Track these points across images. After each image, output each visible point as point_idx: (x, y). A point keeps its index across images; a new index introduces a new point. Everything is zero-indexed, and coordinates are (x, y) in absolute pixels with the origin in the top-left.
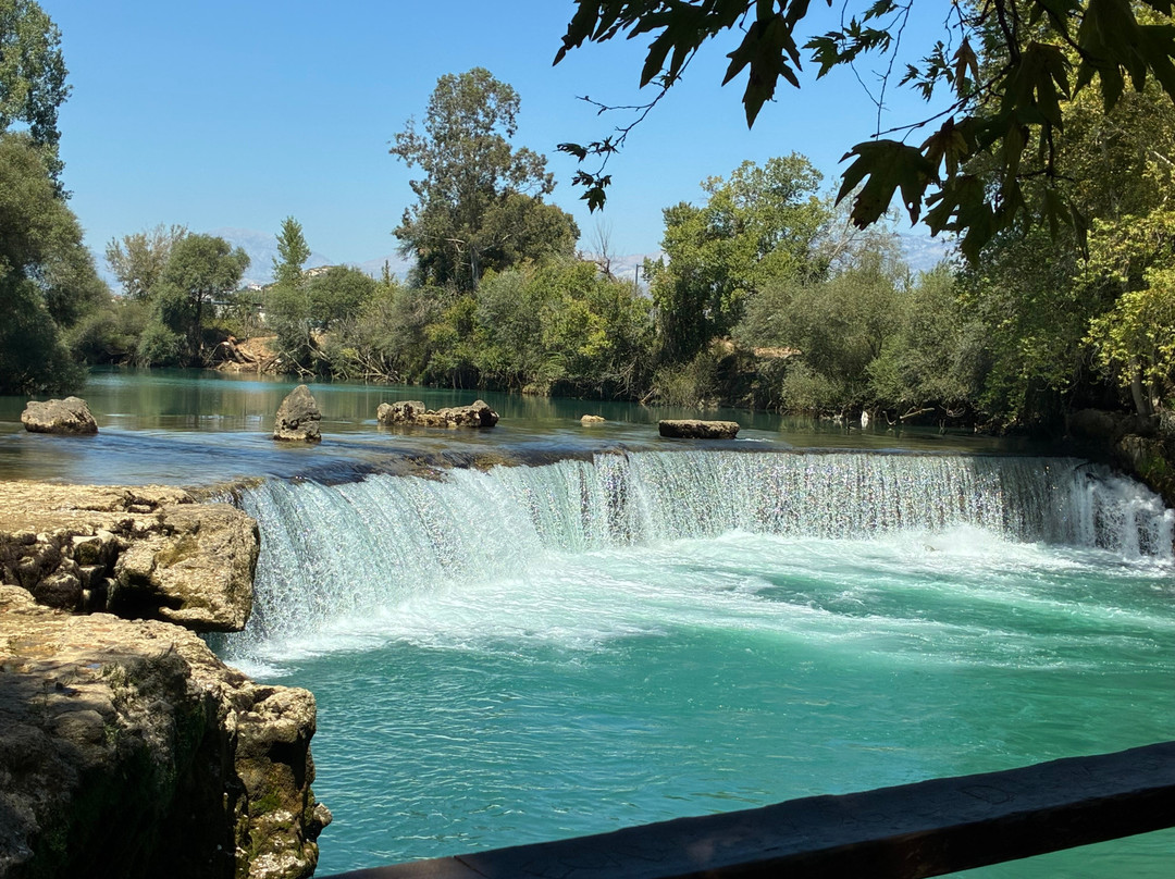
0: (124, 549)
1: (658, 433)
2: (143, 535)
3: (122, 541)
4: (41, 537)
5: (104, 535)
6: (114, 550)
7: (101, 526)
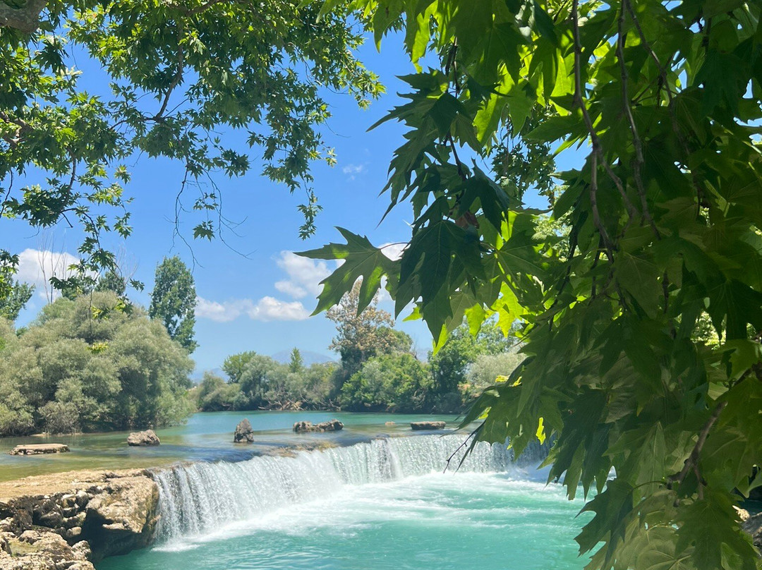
0: (91, 499)
1: (411, 428)
2: (100, 492)
3: (91, 495)
4: (46, 497)
5: (81, 494)
6: (87, 500)
7: (81, 489)
